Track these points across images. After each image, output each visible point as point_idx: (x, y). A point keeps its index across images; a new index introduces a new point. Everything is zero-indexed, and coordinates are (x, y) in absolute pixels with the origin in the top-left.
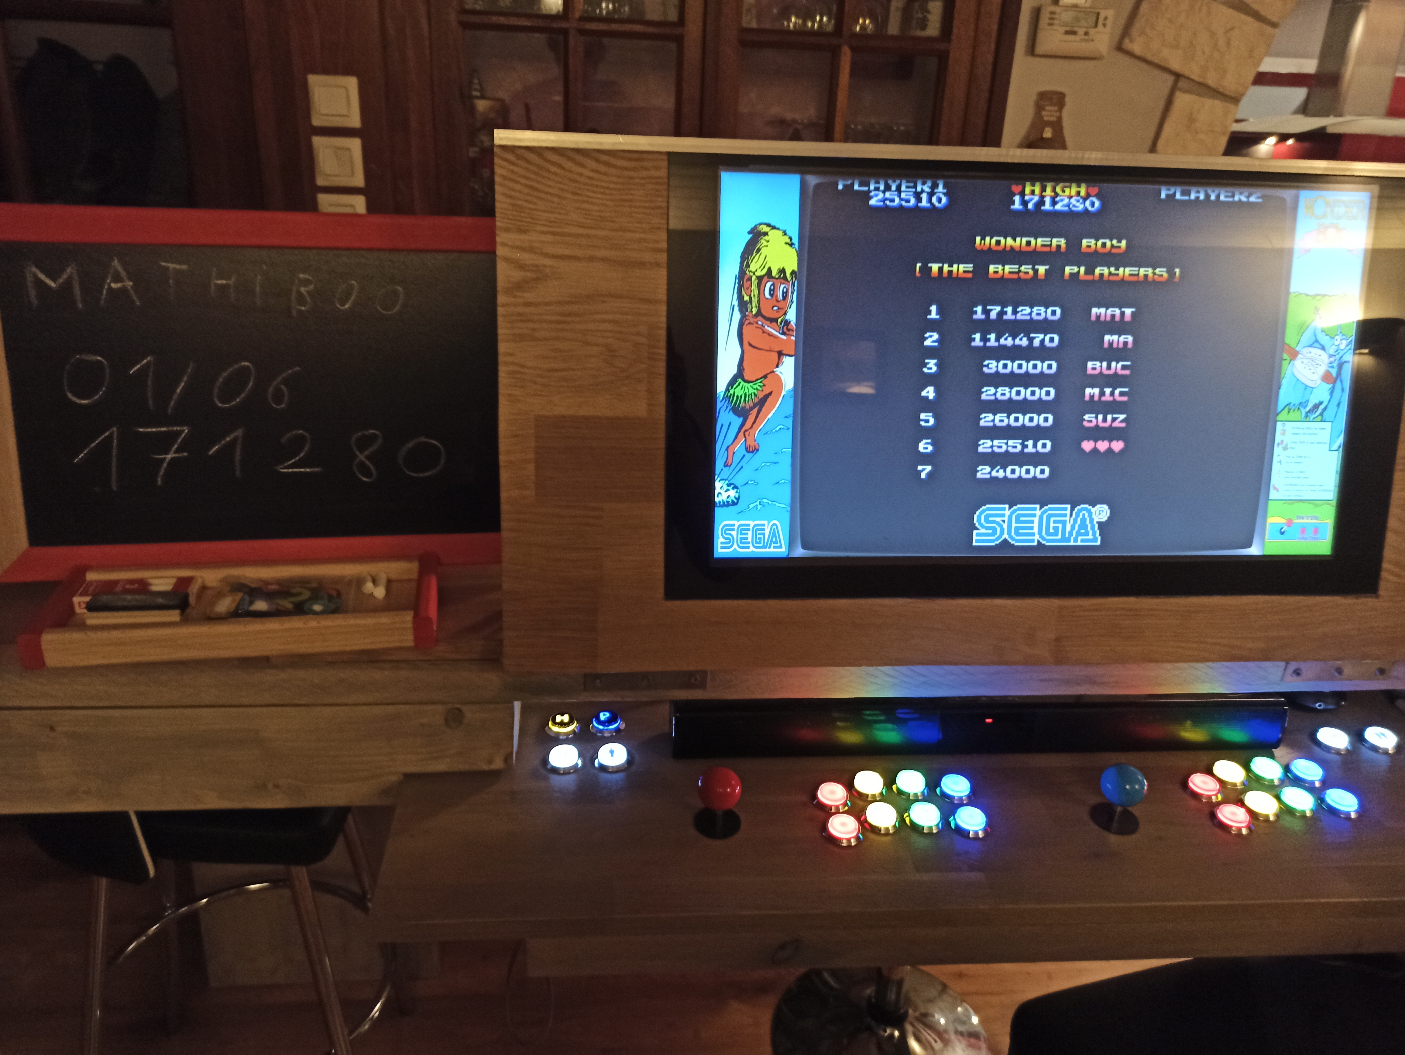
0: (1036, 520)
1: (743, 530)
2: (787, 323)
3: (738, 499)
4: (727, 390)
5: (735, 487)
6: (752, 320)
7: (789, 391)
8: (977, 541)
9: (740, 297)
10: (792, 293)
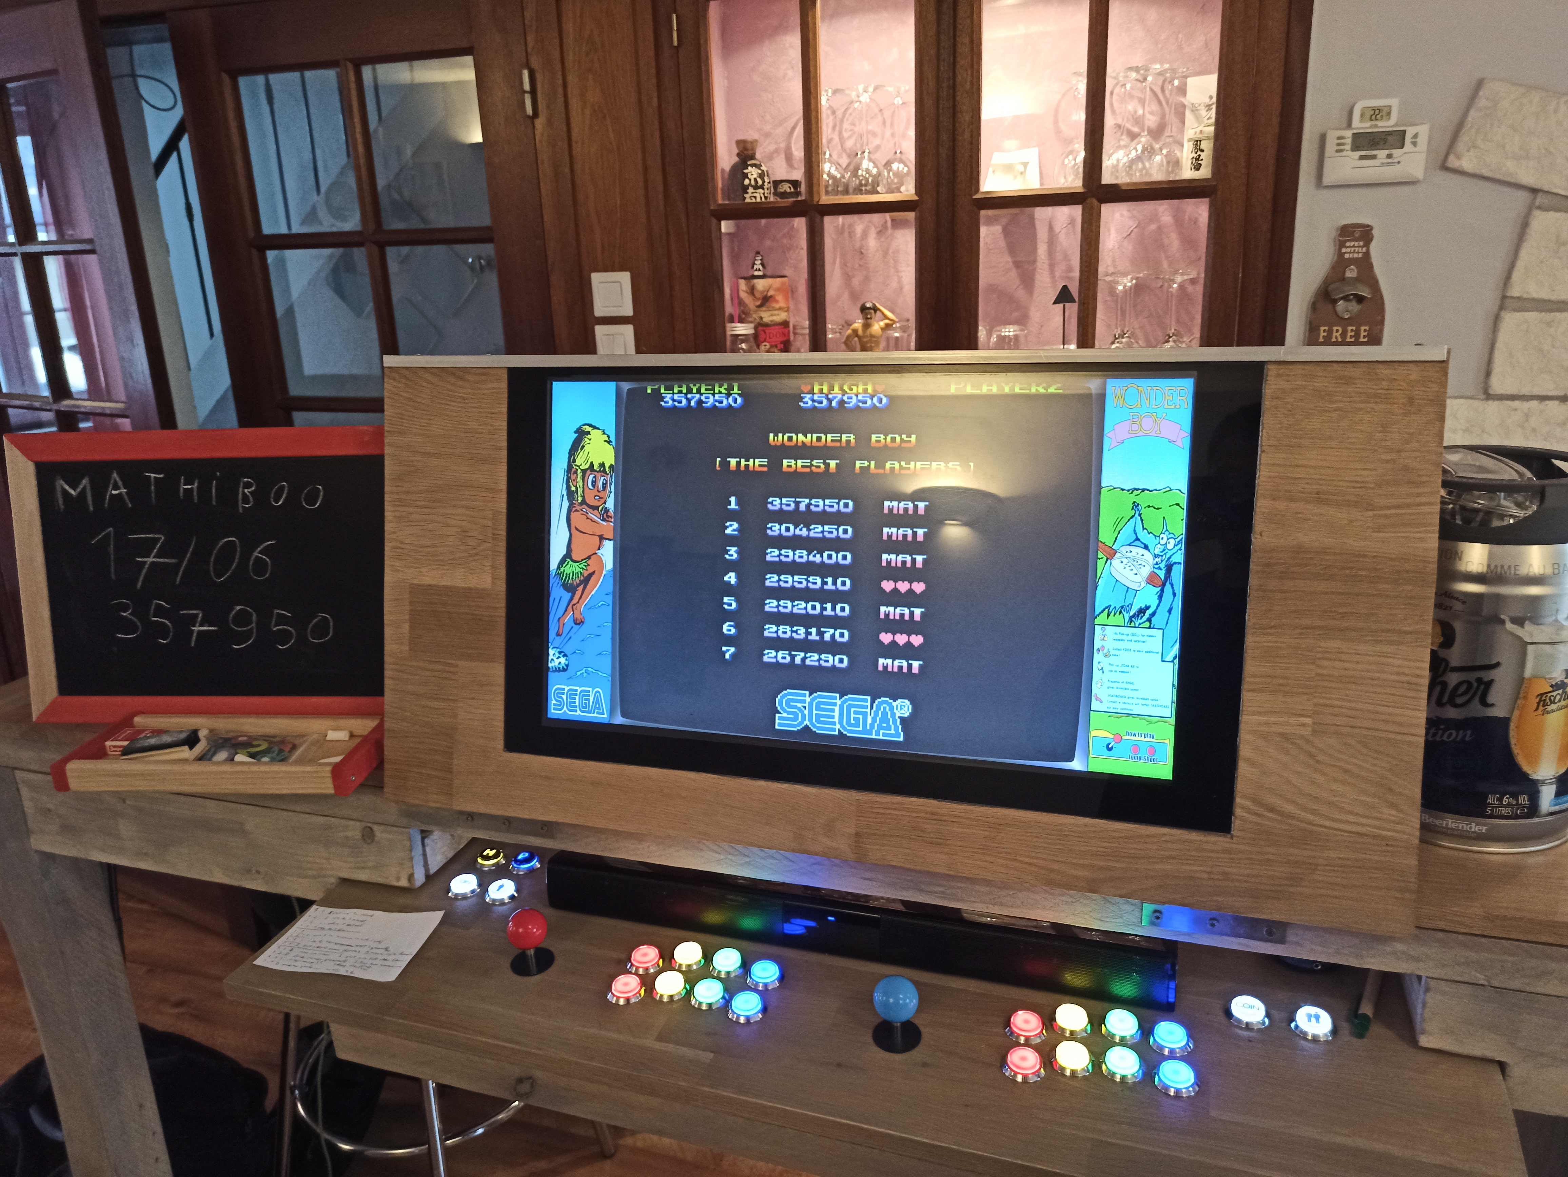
0: (837, 709)
1: (572, 694)
2: (607, 511)
3: (567, 666)
4: (559, 568)
5: (565, 655)
6: (578, 508)
7: (609, 571)
8: (779, 725)
9: (568, 488)
10: (611, 484)
